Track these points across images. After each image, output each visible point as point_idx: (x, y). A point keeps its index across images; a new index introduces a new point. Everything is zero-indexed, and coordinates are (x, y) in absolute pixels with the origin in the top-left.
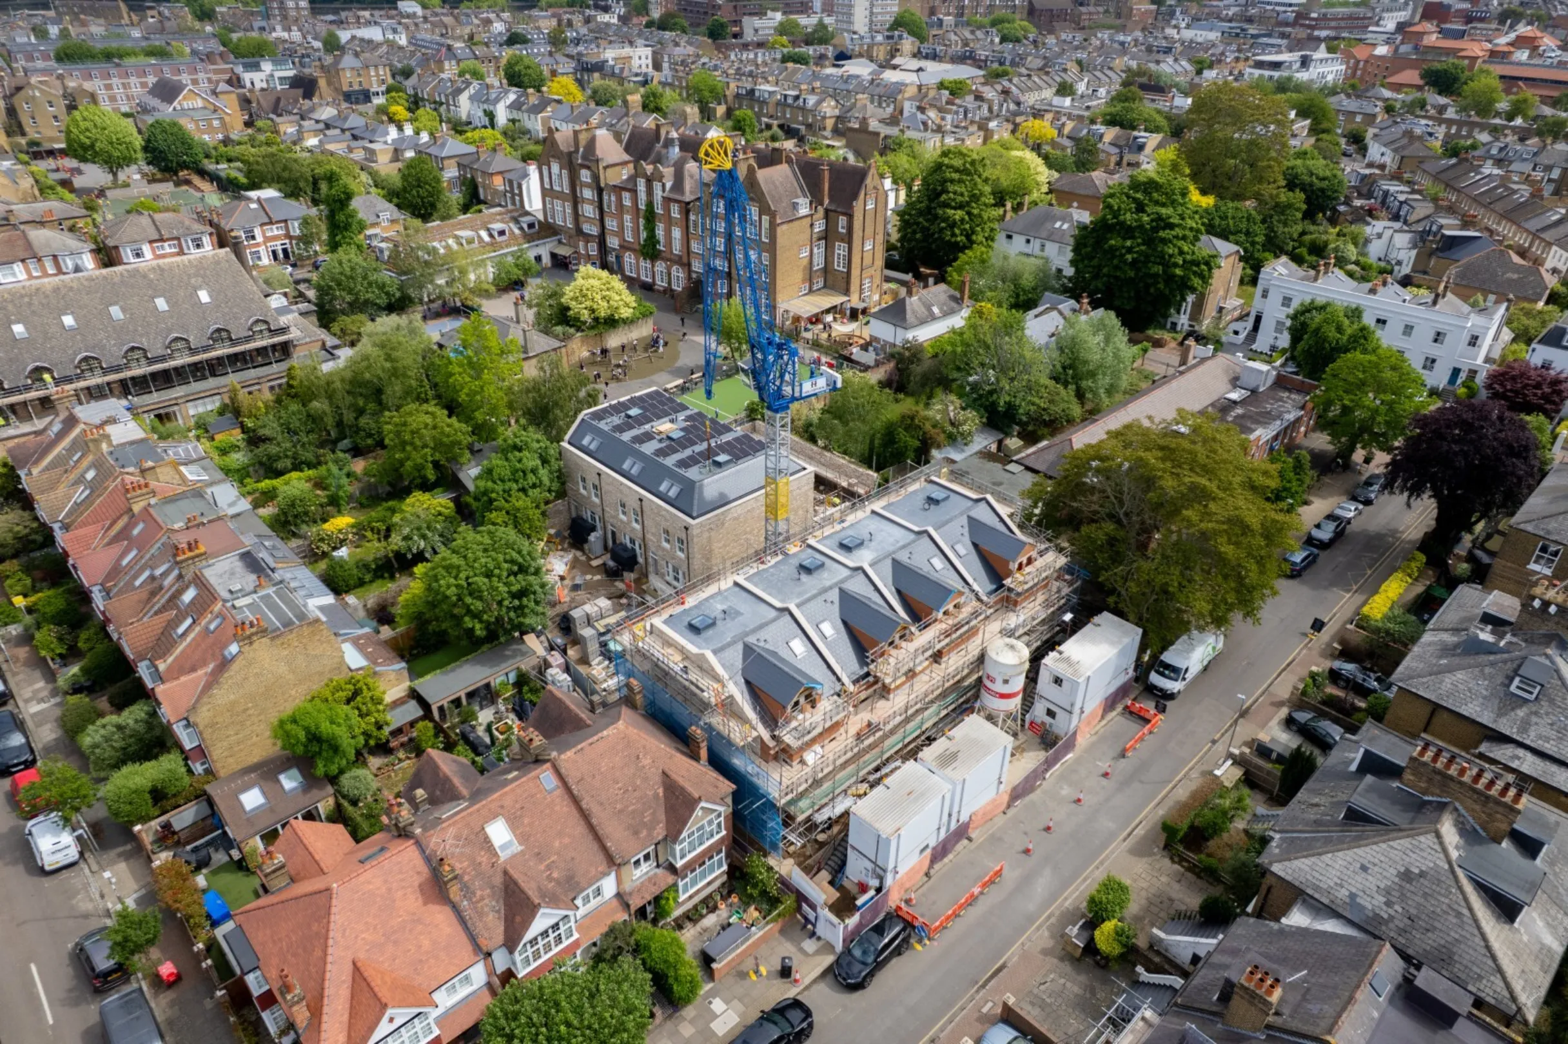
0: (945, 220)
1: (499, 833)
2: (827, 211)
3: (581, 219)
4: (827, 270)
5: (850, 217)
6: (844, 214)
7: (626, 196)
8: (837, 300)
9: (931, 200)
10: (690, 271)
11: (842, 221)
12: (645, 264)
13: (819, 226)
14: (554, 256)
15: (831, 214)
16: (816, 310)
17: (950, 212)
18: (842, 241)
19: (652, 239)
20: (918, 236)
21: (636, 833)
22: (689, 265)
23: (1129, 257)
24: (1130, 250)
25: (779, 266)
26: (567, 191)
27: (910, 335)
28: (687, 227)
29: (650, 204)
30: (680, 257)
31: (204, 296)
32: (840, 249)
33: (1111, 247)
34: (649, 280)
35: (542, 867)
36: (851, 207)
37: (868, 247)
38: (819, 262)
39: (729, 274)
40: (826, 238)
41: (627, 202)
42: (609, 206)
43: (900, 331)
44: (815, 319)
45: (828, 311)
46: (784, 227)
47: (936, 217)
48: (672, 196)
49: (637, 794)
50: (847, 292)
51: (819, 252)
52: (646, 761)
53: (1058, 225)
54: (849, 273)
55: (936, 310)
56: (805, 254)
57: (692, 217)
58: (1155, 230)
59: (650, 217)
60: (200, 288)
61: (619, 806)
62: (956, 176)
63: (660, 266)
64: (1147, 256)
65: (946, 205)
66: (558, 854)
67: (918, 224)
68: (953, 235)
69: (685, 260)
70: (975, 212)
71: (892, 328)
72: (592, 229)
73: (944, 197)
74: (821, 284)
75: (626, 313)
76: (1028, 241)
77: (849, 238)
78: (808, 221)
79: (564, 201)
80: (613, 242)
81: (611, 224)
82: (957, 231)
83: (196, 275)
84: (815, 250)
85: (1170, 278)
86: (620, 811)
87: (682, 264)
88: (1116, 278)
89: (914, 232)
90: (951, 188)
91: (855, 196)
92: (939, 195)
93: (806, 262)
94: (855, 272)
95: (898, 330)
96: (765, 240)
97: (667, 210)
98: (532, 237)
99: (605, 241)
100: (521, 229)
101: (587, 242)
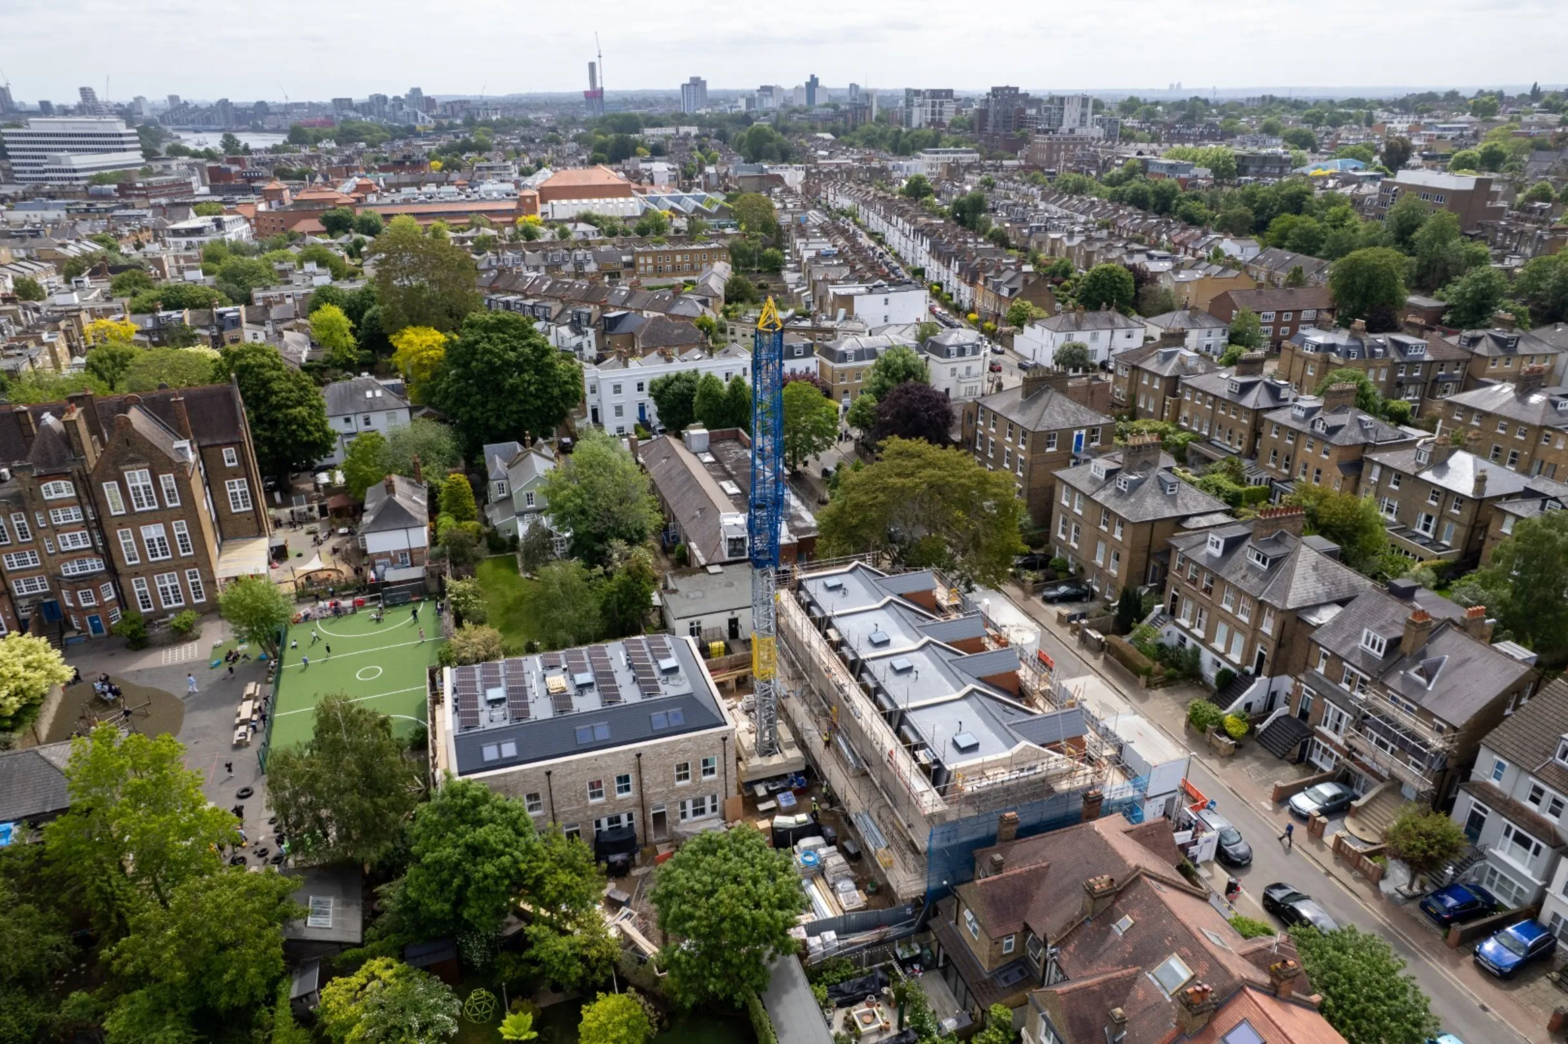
0: (295, 419)
2: (201, 449)
5: (239, 445)
6: (227, 445)
8: (261, 544)
11: (228, 453)
15: (207, 451)
17: (295, 411)
18: (235, 476)
23: (532, 388)
24: (529, 382)
25: (202, 526)
32: (234, 488)
33: (512, 385)
40: (208, 482)
47: (274, 423)
50: (260, 532)
53: (369, 394)
54: (254, 511)
56: (206, 507)
58: (539, 359)
62: (275, 373)
64: (542, 383)
65: (282, 407)
68: (309, 433)
70: (315, 402)
73: (274, 399)
76: (348, 420)
77: (245, 471)
78: (197, 467)
85: (565, 395)
88: (524, 411)
90: (275, 386)
92: (266, 400)
95: (412, 532)
96: (172, 504)
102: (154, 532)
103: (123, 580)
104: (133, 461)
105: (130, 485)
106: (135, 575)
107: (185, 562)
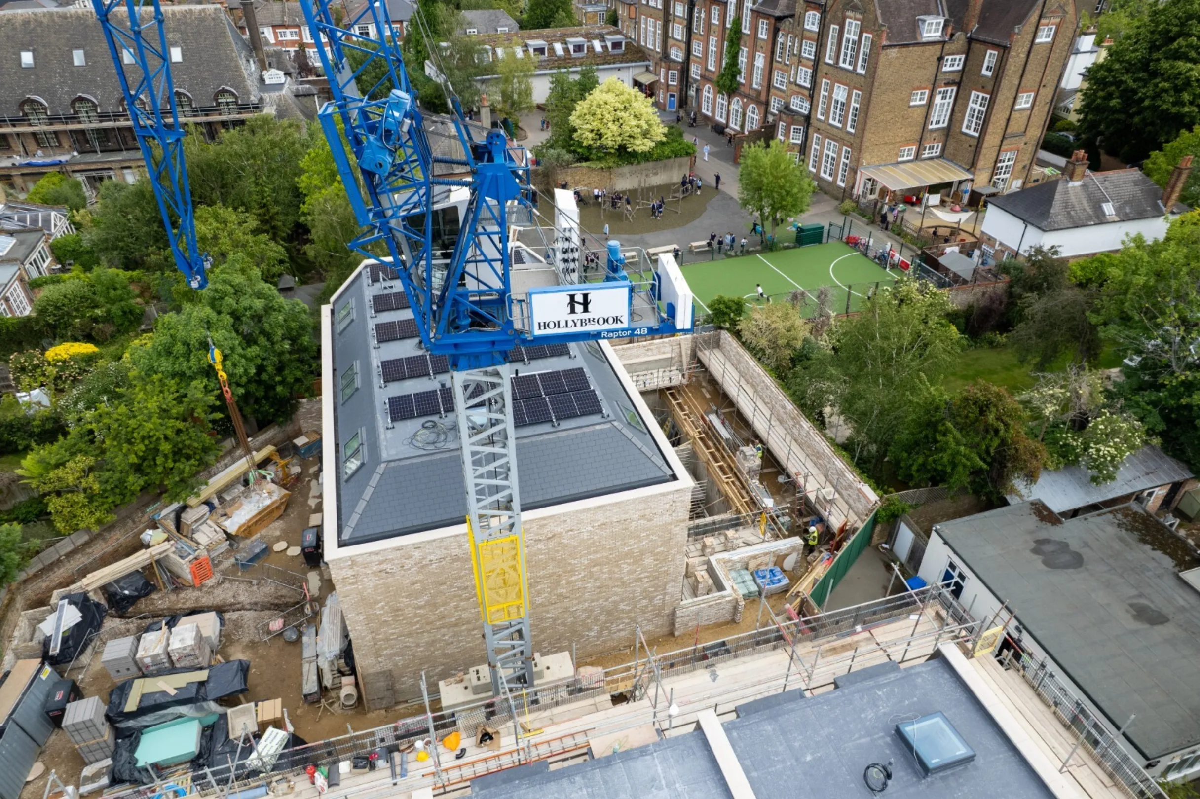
0: (1171, 78)
2: (970, 41)
3: (670, 42)
4: (949, 132)
5: (1004, 50)
6: (995, 46)
7: (715, 11)
8: (954, 174)
9: (1153, 48)
10: (766, 112)
11: (991, 56)
12: (722, 100)
13: (953, 64)
14: (636, 84)
15: (976, 46)
16: (914, 184)
17: (1182, 65)
18: (983, 89)
19: (733, 68)
20: (1114, 102)
22: (767, 104)
25: (873, 112)
26: (660, 7)
27: (1047, 240)
28: (773, 52)
29: (737, 22)
30: (759, 92)
31: (176, 55)
32: (976, 102)
34: (723, 121)
36: (1009, 34)
37: (1024, 102)
38: (940, 116)
39: (808, 119)
40: (959, 84)
41: (715, 21)
42: (698, 26)
43: (1032, 231)
44: (912, 198)
45: (933, 189)
46: (893, 53)
47: (1154, 74)
48: (763, 9)
50: (972, 166)
51: (943, 105)
54: (980, 140)
55: (1109, 209)
56: (919, 100)
57: (780, 40)
59: (734, 38)
60: (175, 44)
63: (736, 104)
65: (1177, 56)
67: (1118, 83)
68: (1179, 103)
69: (763, 98)
71: (1020, 225)
72: (677, 55)
74: (936, 152)
75: (643, 145)
77: (993, 87)
78: (936, 50)
79: (656, 19)
80: (695, 71)
81: (697, 48)
82: (1186, 96)
83: (174, 31)
84: (938, 99)
87: (758, 102)
89: (1109, 96)
91: (1021, 19)
92: (1173, 40)
93: (919, 115)
94: (992, 139)
95: (1031, 230)
96: (860, 71)
97: (755, 28)
98: (614, 59)
99: (688, 70)
100: (605, 47)
101: (668, 69)
102: (840, 93)
103: (811, 130)
104: (855, 8)
105: (846, 35)
106: (818, 130)
107: (847, 137)
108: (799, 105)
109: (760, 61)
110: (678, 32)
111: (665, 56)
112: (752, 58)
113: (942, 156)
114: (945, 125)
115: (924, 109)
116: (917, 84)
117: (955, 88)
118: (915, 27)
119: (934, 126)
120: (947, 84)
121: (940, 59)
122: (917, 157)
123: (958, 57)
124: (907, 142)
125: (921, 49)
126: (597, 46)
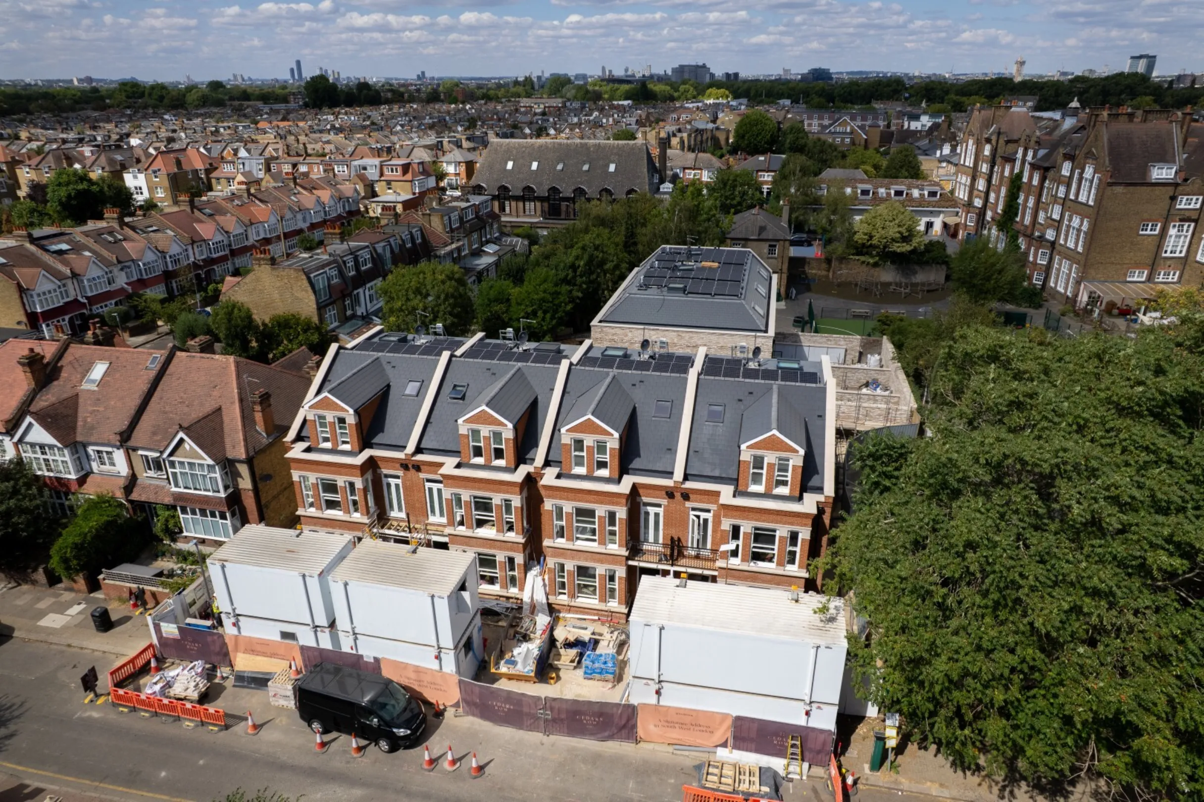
1: (99, 370)
3: (975, 192)
4: (1186, 261)
7: (1008, 167)
12: (1002, 236)
13: (1189, 203)
14: (945, 226)
19: (1013, 210)
21: (154, 433)
22: (1031, 236)
25: (1099, 235)
26: (972, 166)
28: (1040, 195)
29: (1020, 173)
30: (1028, 227)
31: (612, 168)
35: (91, 409)
38: (1176, 246)
39: (1053, 244)
40: (1197, 222)
41: (1007, 174)
42: (995, 179)
46: (1119, 189)
48: (1038, 163)
49: (186, 410)
51: (1179, 237)
52: (215, 393)
56: (1150, 230)
57: (1046, 185)
59: (1017, 186)
60: (613, 162)
61: (168, 409)
66: (106, 408)
69: (1031, 231)
72: (978, 202)
74: (1172, 278)
75: (902, 248)
78: (1168, 190)
79: (968, 175)
80: (989, 214)
81: (992, 196)
83: (616, 154)
84: (1173, 232)
86: (165, 413)
87: (1027, 235)
93: (1150, 243)
96: (1091, 203)
97: (1031, 178)
98: (929, 204)
99: (984, 214)
100: (922, 195)
101: (968, 212)
102: (1076, 222)
103: (1054, 253)
104: (1092, 157)
105: (1085, 176)
106: (1059, 253)
107: (1077, 256)
108: (1050, 235)
109: (1031, 203)
110: (981, 185)
111: (969, 204)
112: (1026, 200)
113: (1179, 281)
114: (1183, 255)
115: (1157, 239)
116: (1146, 216)
117: (1193, 225)
118: (1145, 171)
119: (1168, 255)
120: (1181, 220)
121: (1173, 198)
122: (1150, 279)
123: (1195, 198)
124: (1138, 265)
125: (1150, 188)
126: (916, 193)
